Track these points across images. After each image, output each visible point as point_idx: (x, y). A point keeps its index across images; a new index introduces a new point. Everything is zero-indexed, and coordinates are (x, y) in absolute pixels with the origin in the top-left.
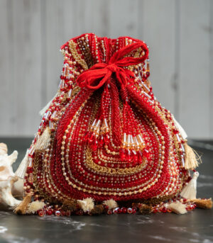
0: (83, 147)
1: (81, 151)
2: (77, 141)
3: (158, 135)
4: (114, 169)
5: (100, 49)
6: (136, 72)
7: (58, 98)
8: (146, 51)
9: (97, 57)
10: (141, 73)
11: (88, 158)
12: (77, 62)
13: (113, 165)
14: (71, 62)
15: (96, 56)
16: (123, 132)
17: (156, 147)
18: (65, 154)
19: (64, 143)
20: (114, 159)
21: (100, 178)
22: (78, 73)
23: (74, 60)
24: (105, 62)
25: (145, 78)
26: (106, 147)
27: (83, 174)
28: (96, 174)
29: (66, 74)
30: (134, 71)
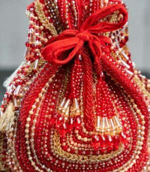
0: (50, 131)
1: (48, 136)
2: (43, 124)
3: (137, 114)
4: (85, 157)
5: (71, 11)
6: (113, 37)
7: (23, 68)
8: (125, 15)
9: (67, 22)
10: (118, 38)
11: (55, 144)
12: (44, 27)
13: (84, 152)
14: (37, 27)
15: (65, 20)
16: (97, 115)
17: (135, 128)
18: (30, 138)
19: (28, 125)
20: (86, 146)
21: (70, 166)
22: (46, 40)
23: (40, 24)
24: (76, 28)
25: (122, 44)
26: (77, 132)
27: (50, 161)
28: (65, 162)
29: (32, 40)
30: (110, 37)
